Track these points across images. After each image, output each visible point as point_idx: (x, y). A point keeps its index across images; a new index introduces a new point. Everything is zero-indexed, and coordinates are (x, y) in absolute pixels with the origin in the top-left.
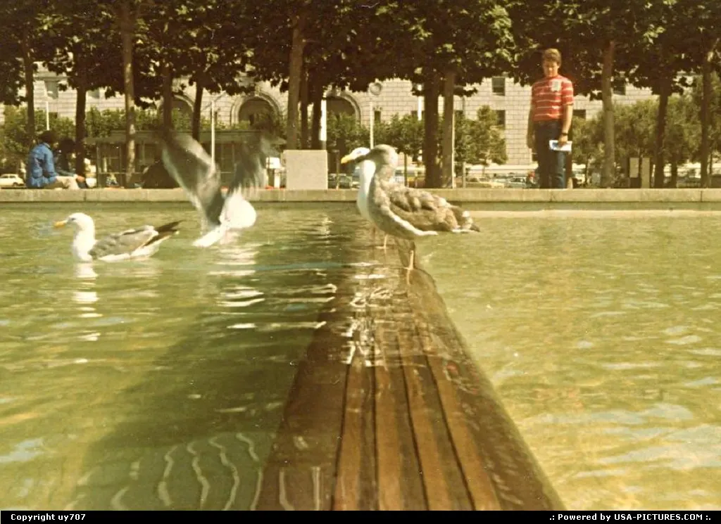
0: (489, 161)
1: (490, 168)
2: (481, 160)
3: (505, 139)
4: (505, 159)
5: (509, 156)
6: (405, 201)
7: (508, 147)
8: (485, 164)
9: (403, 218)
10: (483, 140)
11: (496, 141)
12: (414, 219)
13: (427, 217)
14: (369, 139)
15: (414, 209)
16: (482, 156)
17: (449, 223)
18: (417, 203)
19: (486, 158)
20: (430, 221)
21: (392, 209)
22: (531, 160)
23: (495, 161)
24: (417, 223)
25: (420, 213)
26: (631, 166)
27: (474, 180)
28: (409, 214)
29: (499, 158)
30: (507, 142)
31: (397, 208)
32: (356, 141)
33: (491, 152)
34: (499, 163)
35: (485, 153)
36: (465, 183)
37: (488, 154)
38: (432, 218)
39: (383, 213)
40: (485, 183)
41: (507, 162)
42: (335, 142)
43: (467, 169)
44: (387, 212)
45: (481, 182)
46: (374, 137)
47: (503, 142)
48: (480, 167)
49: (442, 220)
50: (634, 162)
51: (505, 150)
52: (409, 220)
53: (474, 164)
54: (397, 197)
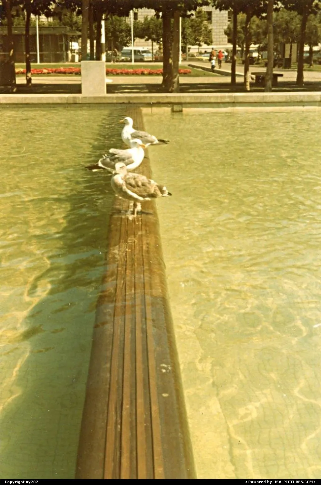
0: (202, 43)
1: (203, 47)
2: (197, 42)
3: (211, 29)
4: (212, 42)
5: (214, 40)
6: (133, 182)
7: (213, 34)
8: (200, 45)
9: (133, 192)
10: (198, 30)
11: (206, 31)
12: (138, 192)
13: (145, 190)
14: (131, 31)
15: (138, 186)
16: (198, 40)
17: (156, 193)
18: (140, 184)
19: (200, 42)
20: (146, 192)
21: (127, 187)
22: (226, 42)
23: (206, 43)
24: (139, 194)
25: (142, 188)
26: (286, 49)
27: (193, 56)
28: (136, 189)
29: (208, 41)
30: (213, 31)
31: (129, 186)
32: (123, 33)
33: (203, 37)
34: (208, 44)
35: (200, 38)
36: (188, 57)
37: (201, 38)
38: (148, 191)
39: (124, 190)
40: (200, 57)
41: (213, 44)
42: (110, 34)
43: (189, 48)
44: (125, 189)
45: (197, 57)
46: (134, 31)
47: (210, 31)
48: (197, 47)
49: (152, 191)
50: (288, 46)
51: (211, 36)
52: (135, 193)
53: (193, 45)
54: (129, 181)
